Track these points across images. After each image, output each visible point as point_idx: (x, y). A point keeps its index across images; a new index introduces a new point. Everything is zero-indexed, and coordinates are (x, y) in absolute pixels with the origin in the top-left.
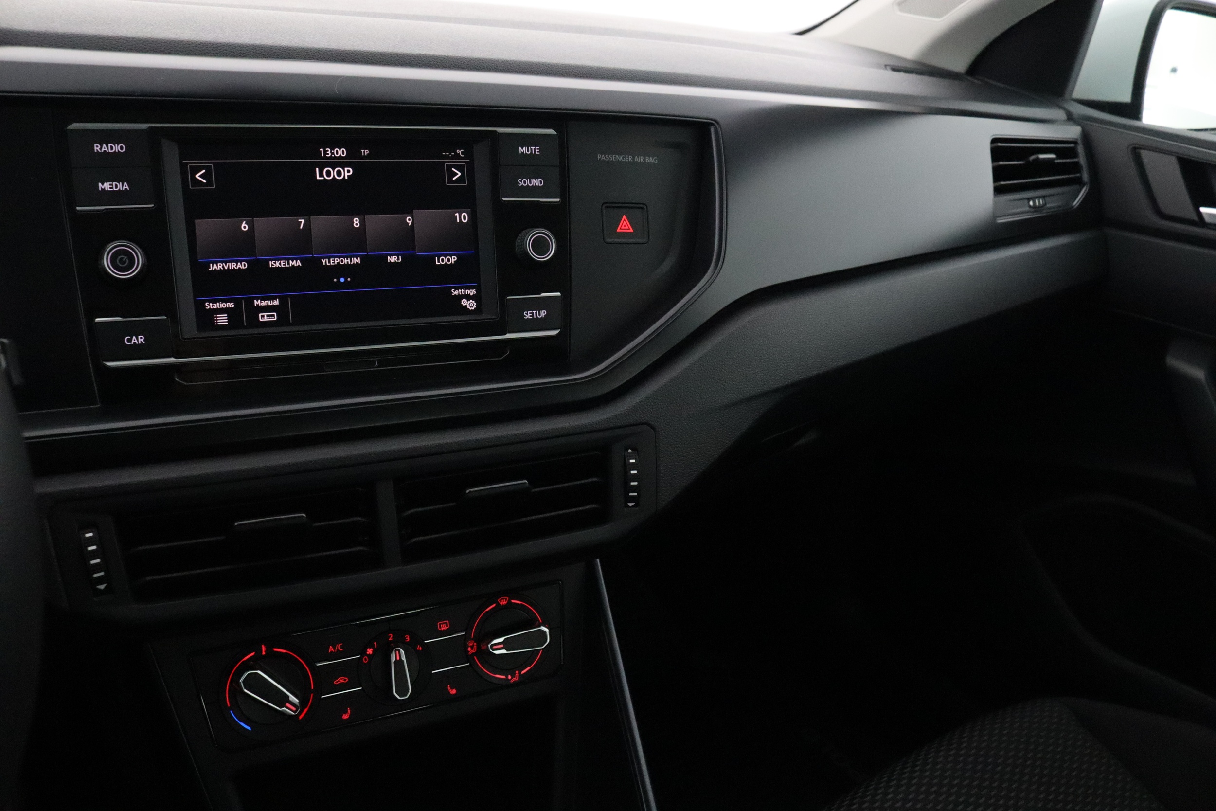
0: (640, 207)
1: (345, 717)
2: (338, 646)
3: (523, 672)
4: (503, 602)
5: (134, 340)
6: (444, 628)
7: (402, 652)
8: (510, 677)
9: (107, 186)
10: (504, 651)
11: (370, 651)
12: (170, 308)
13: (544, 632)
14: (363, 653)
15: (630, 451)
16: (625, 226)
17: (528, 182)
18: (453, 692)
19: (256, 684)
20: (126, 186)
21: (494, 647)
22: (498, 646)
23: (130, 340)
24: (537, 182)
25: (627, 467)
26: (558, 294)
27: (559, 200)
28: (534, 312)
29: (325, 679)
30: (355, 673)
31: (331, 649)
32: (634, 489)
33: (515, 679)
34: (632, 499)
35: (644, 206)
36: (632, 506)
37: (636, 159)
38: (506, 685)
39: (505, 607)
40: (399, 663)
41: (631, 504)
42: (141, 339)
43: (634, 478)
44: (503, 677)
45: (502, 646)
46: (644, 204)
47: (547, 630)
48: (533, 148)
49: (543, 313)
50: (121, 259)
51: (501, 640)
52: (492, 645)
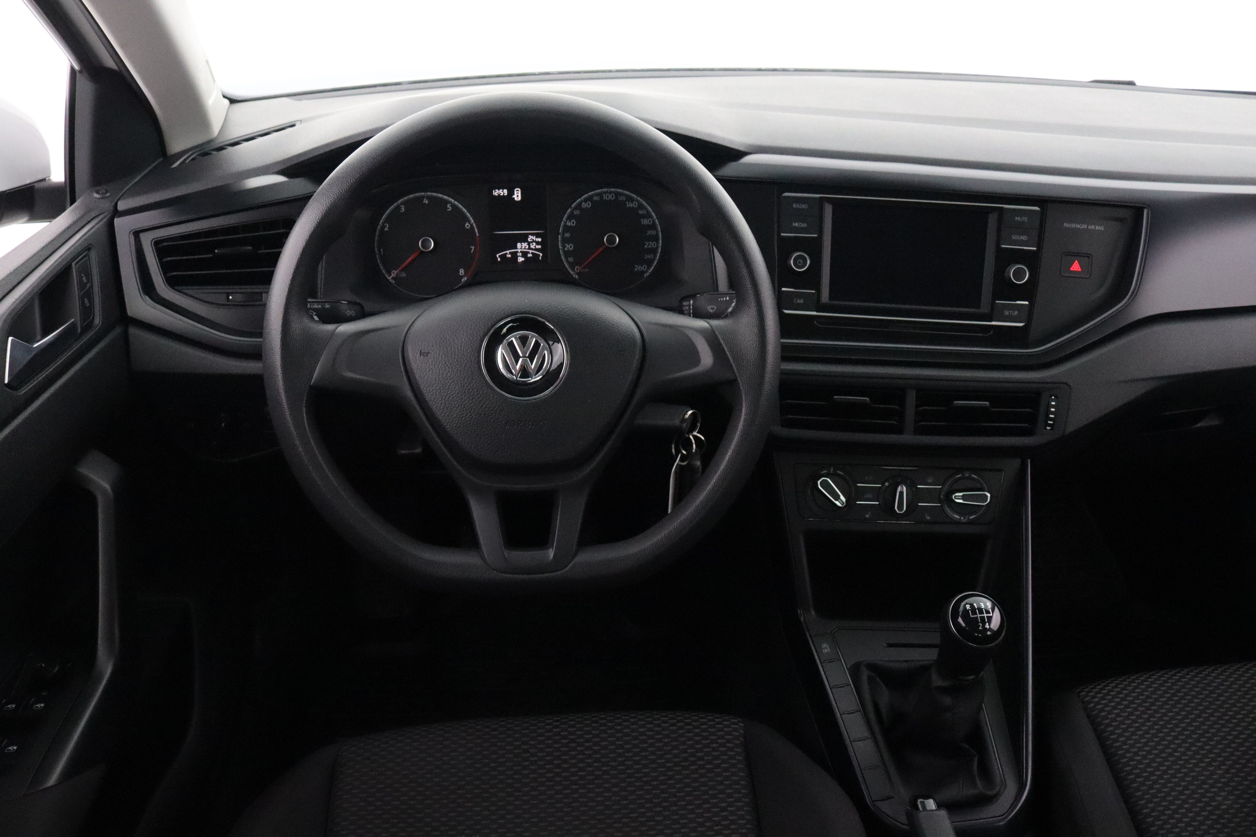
0: (1088, 256)
1: (867, 516)
2: (871, 478)
3: (971, 518)
4: (967, 475)
5: (798, 301)
6: (930, 481)
7: (905, 488)
8: (962, 518)
9: (796, 224)
10: (961, 501)
11: (887, 484)
12: (817, 286)
13: (987, 496)
14: (883, 484)
15: (1053, 397)
16: (1076, 267)
17: (1018, 237)
18: (928, 518)
19: (826, 485)
20: (805, 225)
21: (956, 497)
22: (958, 498)
23: (796, 301)
24: (1024, 238)
25: (1049, 406)
26: (1027, 303)
27: (1035, 249)
28: (1011, 311)
29: (861, 494)
30: (876, 494)
31: (867, 478)
32: (1051, 419)
33: (965, 520)
34: (1050, 425)
35: (1090, 256)
36: (1050, 429)
37: (1089, 227)
38: (958, 523)
39: (968, 478)
40: (901, 493)
41: (1048, 428)
42: (802, 301)
43: (1052, 413)
44: (958, 517)
45: (961, 497)
46: (1090, 254)
47: (989, 495)
48: (1024, 218)
49: (1016, 313)
50: (799, 262)
51: (961, 494)
52: (955, 496)
